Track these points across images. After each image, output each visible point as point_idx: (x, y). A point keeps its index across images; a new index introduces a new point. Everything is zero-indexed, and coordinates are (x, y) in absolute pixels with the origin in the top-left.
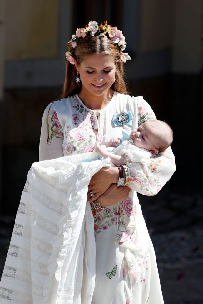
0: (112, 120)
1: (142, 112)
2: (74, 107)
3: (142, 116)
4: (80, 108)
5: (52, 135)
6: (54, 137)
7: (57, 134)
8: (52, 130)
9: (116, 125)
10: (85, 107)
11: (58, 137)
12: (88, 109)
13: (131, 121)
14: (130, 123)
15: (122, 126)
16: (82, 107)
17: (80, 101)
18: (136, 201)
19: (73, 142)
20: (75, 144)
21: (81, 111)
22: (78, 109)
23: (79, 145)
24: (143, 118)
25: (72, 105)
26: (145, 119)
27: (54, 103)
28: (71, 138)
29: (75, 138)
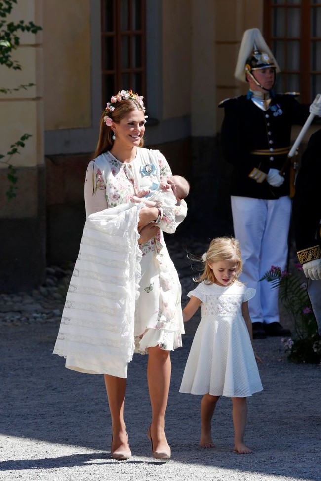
0: (140, 170)
1: (162, 164)
2: (110, 162)
3: (162, 168)
4: (115, 163)
5: (96, 188)
6: (98, 190)
7: (100, 187)
8: (96, 184)
9: (144, 174)
10: (118, 161)
11: (101, 190)
12: (121, 163)
13: (155, 171)
14: (155, 173)
15: (149, 175)
16: (115, 161)
17: (113, 157)
18: (162, 235)
19: (117, 191)
20: (119, 193)
21: (116, 165)
22: (113, 164)
23: (122, 193)
24: (163, 170)
25: (108, 160)
26: (165, 171)
27: (94, 161)
28: (115, 188)
29: (118, 188)
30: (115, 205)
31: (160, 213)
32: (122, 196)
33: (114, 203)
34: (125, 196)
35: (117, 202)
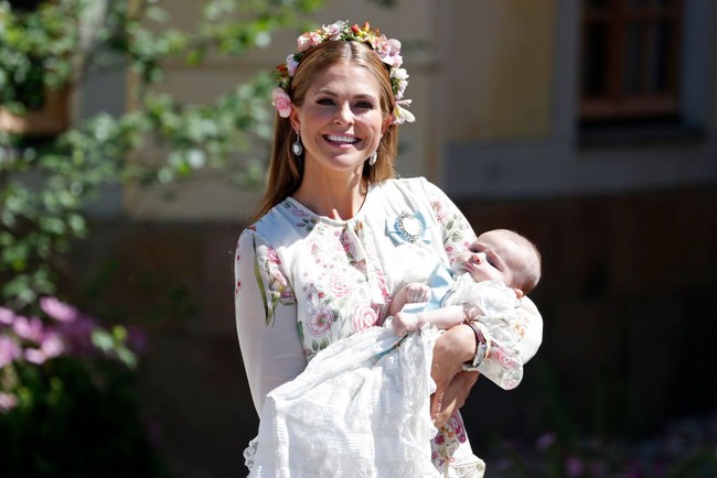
0: (386, 229)
1: (443, 211)
2: (300, 225)
3: (444, 222)
4: (313, 225)
5: (273, 301)
7: (284, 296)
14: (427, 236)
16: (315, 221)
17: (307, 211)
19: (328, 302)
20: (334, 306)
21: (320, 231)
22: (309, 229)
23: (341, 305)
24: (450, 226)
25: (291, 222)
26: (455, 229)
27: (254, 229)
28: (321, 295)
29: (328, 293)
30: (324, 346)
31: (479, 339)
32: (343, 313)
33: (319, 341)
34: (351, 311)
35: (327, 335)
